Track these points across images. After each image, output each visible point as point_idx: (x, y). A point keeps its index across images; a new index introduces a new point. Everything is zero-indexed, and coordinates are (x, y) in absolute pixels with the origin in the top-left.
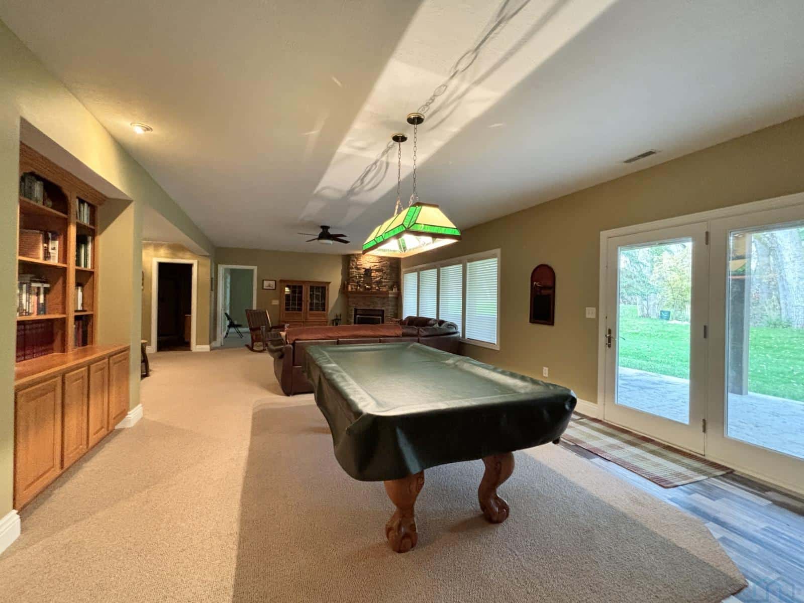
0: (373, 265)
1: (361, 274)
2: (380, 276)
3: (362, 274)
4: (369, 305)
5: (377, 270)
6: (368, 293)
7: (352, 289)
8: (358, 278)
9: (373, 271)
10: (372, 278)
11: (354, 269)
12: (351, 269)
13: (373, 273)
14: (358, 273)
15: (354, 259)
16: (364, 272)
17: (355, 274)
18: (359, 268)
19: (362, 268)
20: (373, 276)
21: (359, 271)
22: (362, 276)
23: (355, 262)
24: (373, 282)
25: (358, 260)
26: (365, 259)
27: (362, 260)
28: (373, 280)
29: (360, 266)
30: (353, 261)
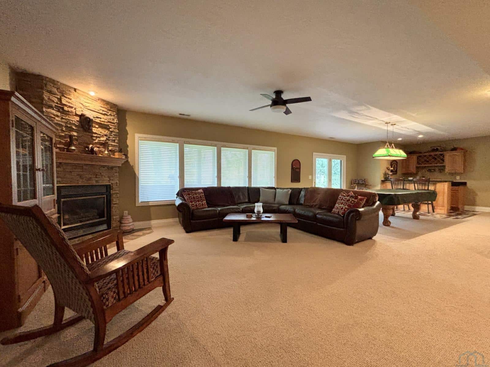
0: (96, 115)
1: (70, 123)
2: (106, 135)
3: (74, 124)
4: (88, 180)
5: (101, 126)
8: (64, 129)
9: (94, 125)
10: (94, 135)
11: (53, 109)
12: (46, 108)
13: (94, 127)
14: (63, 120)
15: (55, 90)
16: (77, 121)
17: (57, 120)
18: (68, 111)
19: (74, 114)
20: (96, 133)
21: (67, 118)
22: (74, 128)
23: (56, 96)
24: (94, 142)
25: (63, 96)
26: (78, 100)
27: (73, 100)
28: (95, 140)
29: (70, 109)
30: (50, 92)
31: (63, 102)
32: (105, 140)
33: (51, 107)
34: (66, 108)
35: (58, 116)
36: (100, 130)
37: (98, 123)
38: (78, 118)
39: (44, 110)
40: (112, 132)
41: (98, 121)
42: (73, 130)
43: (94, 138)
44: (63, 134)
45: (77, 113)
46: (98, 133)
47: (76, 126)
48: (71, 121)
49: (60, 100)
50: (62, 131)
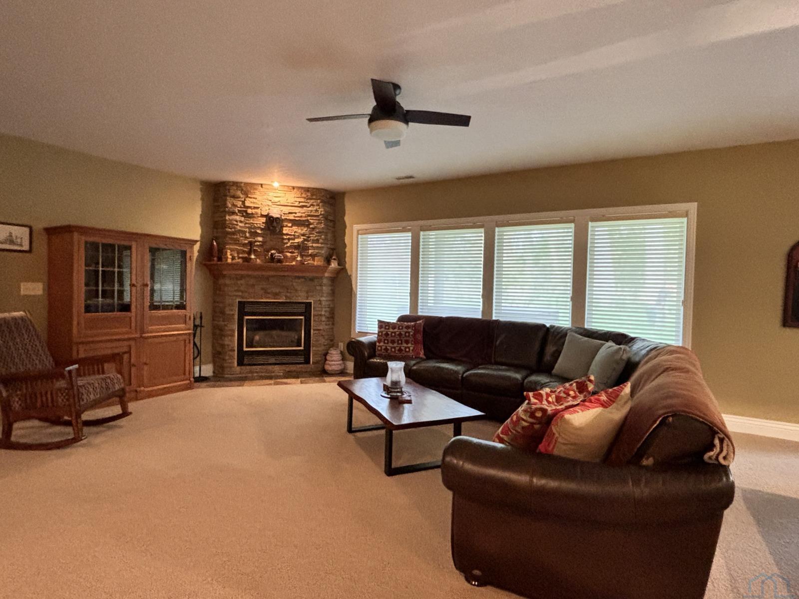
0: (286, 210)
1: (255, 228)
2: (303, 235)
3: (259, 228)
4: (276, 295)
5: (295, 223)
6: (276, 269)
7: (233, 258)
8: (248, 235)
9: (285, 224)
10: (285, 237)
11: (237, 215)
12: (230, 215)
13: (285, 227)
14: (247, 225)
15: (239, 193)
16: (263, 223)
17: (240, 227)
18: (252, 214)
19: (259, 215)
20: (287, 234)
21: (252, 221)
22: (260, 232)
23: (239, 199)
24: (285, 246)
25: (247, 197)
26: (265, 197)
27: (259, 198)
28: (287, 243)
29: (254, 211)
30: (234, 197)
31: (247, 204)
32: (303, 242)
33: (233, 213)
34: (249, 211)
35: (241, 222)
36: (295, 228)
37: (290, 221)
38: (264, 220)
39: (227, 217)
40: (313, 229)
41: (291, 217)
42: (258, 235)
43: (286, 241)
44: (246, 242)
45: (263, 213)
46: (290, 233)
47: (262, 229)
48: (255, 225)
49: (243, 202)
50: (246, 238)
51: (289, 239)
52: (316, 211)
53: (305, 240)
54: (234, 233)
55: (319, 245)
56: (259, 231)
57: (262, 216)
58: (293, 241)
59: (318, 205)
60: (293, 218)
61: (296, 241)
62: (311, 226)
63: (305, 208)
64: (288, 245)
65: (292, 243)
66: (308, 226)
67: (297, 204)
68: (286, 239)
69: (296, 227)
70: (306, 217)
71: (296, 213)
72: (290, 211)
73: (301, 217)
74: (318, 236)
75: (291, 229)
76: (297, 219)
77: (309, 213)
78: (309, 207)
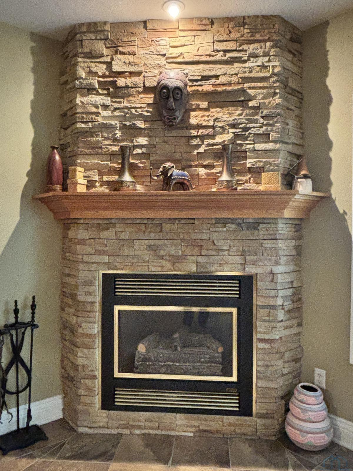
2: (234, 125)
5: (216, 99)
8: (118, 134)
9: (194, 103)
10: (194, 133)
11: (98, 94)
12: (83, 96)
13: (194, 110)
14: (117, 113)
15: (101, 47)
16: (148, 105)
17: (104, 117)
18: (127, 87)
19: (141, 89)
20: (199, 127)
21: (126, 104)
22: (143, 126)
23: (101, 60)
24: (195, 152)
25: (116, 52)
26: (152, 49)
27: (141, 52)
28: (198, 146)
29: (129, 81)
30: (91, 56)
31: (117, 67)
32: (233, 141)
33: (90, 90)
34: (121, 82)
35: (105, 107)
36: (215, 112)
37: (206, 95)
38: (150, 98)
39: (79, 100)
40: (257, 109)
41: (207, 87)
42: (139, 132)
43: (195, 142)
44: (116, 149)
46: (204, 124)
47: (146, 119)
48: (133, 111)
49: (109, 65)
50: (115, 140)
51: (202, 138)
52: (263, 67)
53: (236, 136)
54: (91, 133)
55: (270, 146)
56: (141, 124)
57: (147, 90)
58: (211, 141)
59: (266, 54)
60: (210, 88)
61: (219, 139)
62: (251, 104)
63: (236, 65)
64: (201, 150)
65: (209, 145)
66: (243, 104)
67: (219, 56)
68: (196, 137)
69: (219, 110)
70: (238, 83)
71: (217, 77)
72: (205, 74)
73: (230, 84)
74: (267, 125)
75: (207, 113)
76: (220, 89)
77: (246, 75)
78: (245, 62)
